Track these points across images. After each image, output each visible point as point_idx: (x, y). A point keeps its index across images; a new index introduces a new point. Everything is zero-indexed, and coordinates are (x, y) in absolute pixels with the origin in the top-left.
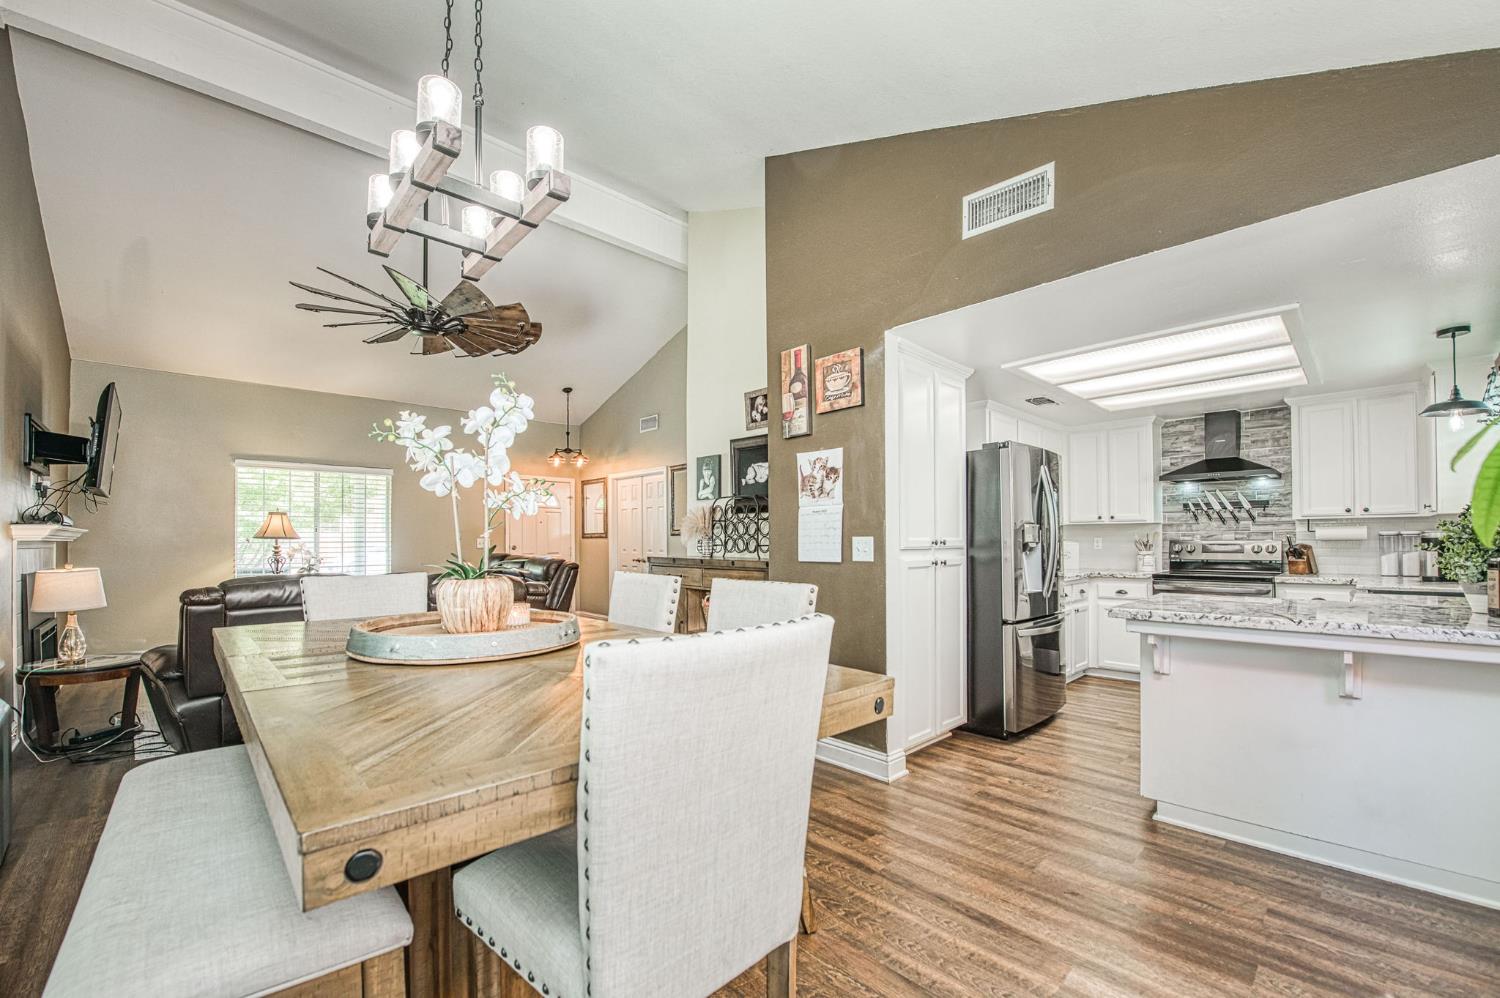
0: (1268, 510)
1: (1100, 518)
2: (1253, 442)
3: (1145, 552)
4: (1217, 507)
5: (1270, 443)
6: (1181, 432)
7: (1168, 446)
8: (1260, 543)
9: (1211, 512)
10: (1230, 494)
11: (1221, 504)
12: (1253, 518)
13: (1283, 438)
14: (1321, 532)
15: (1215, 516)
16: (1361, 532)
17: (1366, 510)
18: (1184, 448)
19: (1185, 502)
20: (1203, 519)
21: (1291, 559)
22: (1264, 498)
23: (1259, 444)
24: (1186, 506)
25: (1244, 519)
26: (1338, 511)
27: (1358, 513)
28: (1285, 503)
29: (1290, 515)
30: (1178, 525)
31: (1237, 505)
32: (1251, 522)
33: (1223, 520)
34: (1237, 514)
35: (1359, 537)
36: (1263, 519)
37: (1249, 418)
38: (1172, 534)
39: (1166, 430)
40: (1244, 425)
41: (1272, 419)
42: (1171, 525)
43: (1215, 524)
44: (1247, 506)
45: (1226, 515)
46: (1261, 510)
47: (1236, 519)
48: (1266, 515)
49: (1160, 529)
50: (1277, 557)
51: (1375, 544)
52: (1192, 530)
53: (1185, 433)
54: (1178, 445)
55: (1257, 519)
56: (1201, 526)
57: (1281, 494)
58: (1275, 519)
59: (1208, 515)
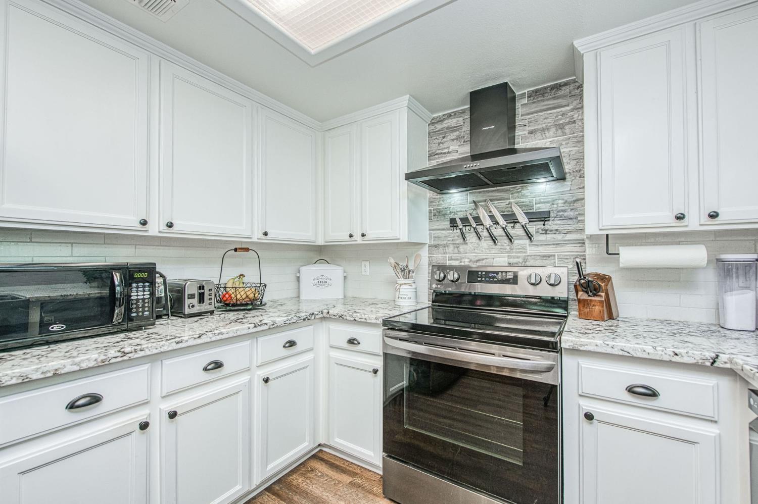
0: (550, 225)
1: (351, 236)
2: (531, 132)
3: (402, 281)
4: (488, 222)
5: (553, 130)
6: (448, 128)
7: (435, 147)
8: (539, 271)
9: (480, 228)
10: (503, 204)
11: (492, 217)
12: (530, 236)
13: (568, 123)
14: (630, 256)
15: (485, 234)
16: (697, 255)
17: (714, 216)
18: (452, 148)
19: (452, 216)
20: (471, 237)
21: (582, 295)
22: (544, 208)
23: (538, 135)
24: (453, 222)
25: (519, 238)
26: (662, 218)
27: (695, 222)
28: (571, 214)
29: (582, 231)
30: (445, 246)
31: (511, 218)
32: (528, 241)
33: (494, 240)
34: (511, 231)
35: (694, 264)
36: (543, 237)
37: (525, 101)
38: (440, 258)
39: (432, 127)
40: (520, 110)
41: (554, 98)
42: (436, 246)
43: (486, 243)
44: (523, 219)
45: (498, 232)
46: (540, 225)
47: (510, 238)
48: (546, 232)
49: (424, 253)
50: (561, 292)
51: (710, 277)
52: (459, 253)
53: (452, 129)
54: (446, 145)
55: (535, 238)
56: (469, 247)
57: (566, 202)
58: (559, 237)
59: (477, 233)
